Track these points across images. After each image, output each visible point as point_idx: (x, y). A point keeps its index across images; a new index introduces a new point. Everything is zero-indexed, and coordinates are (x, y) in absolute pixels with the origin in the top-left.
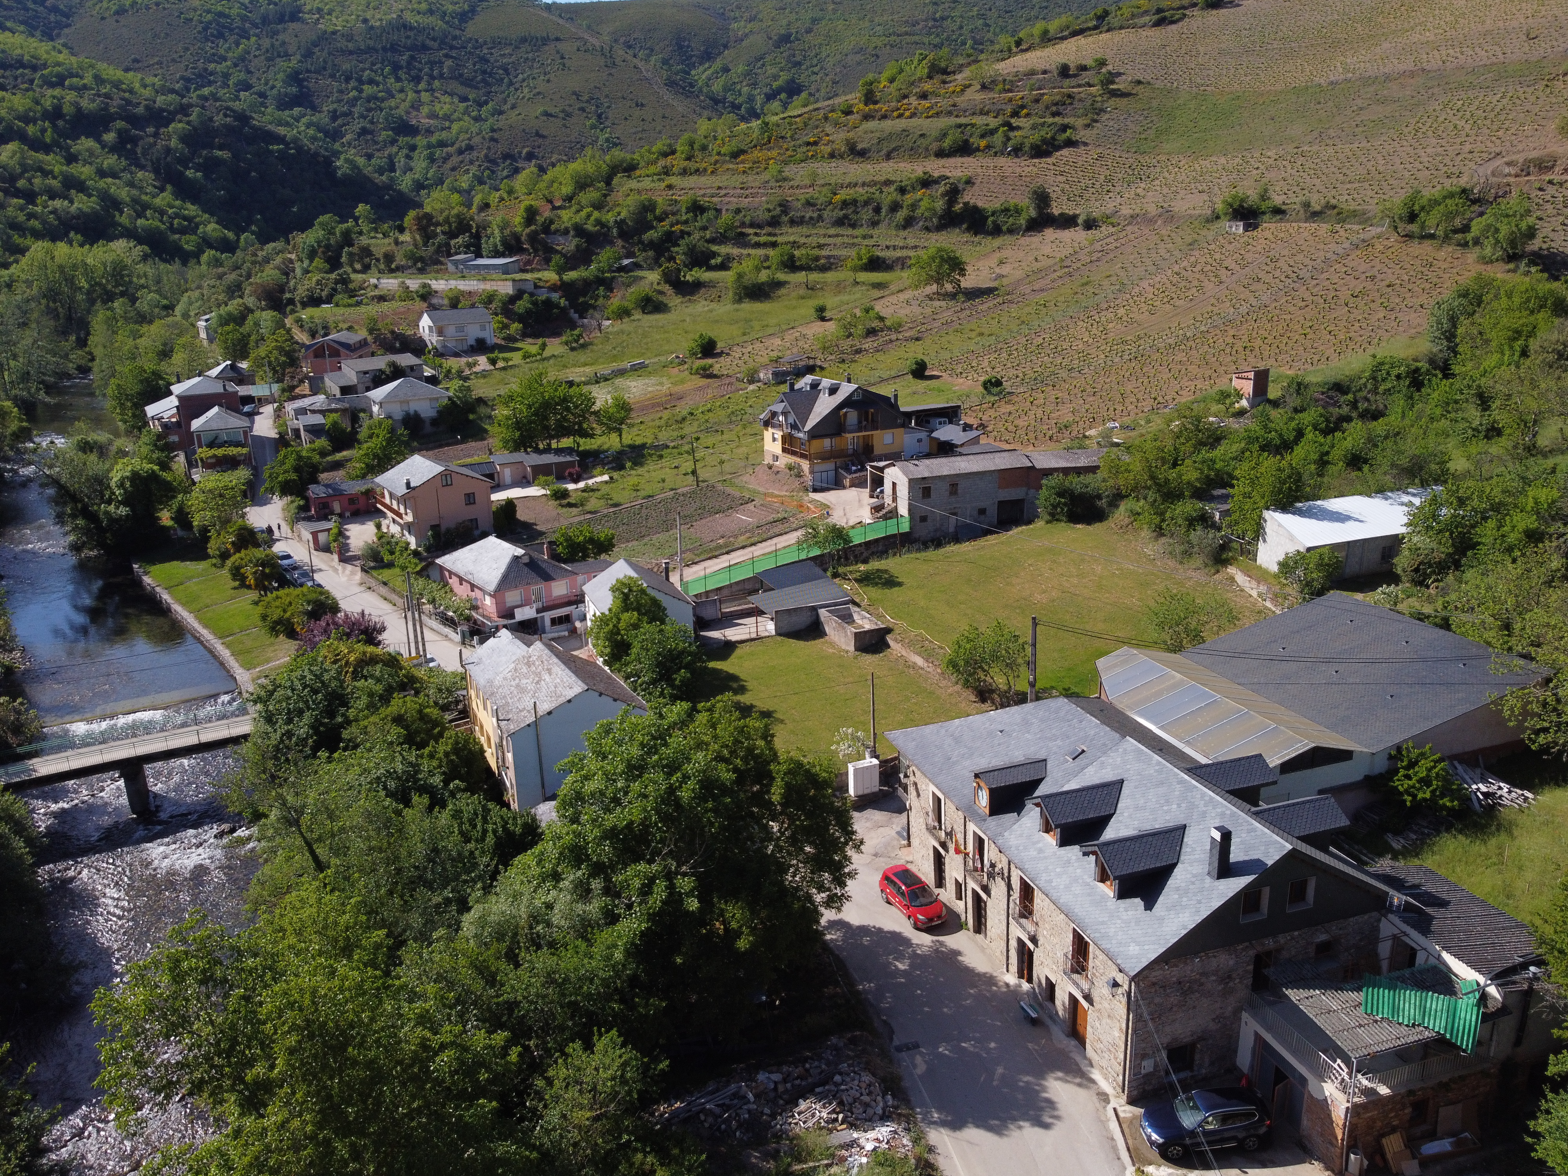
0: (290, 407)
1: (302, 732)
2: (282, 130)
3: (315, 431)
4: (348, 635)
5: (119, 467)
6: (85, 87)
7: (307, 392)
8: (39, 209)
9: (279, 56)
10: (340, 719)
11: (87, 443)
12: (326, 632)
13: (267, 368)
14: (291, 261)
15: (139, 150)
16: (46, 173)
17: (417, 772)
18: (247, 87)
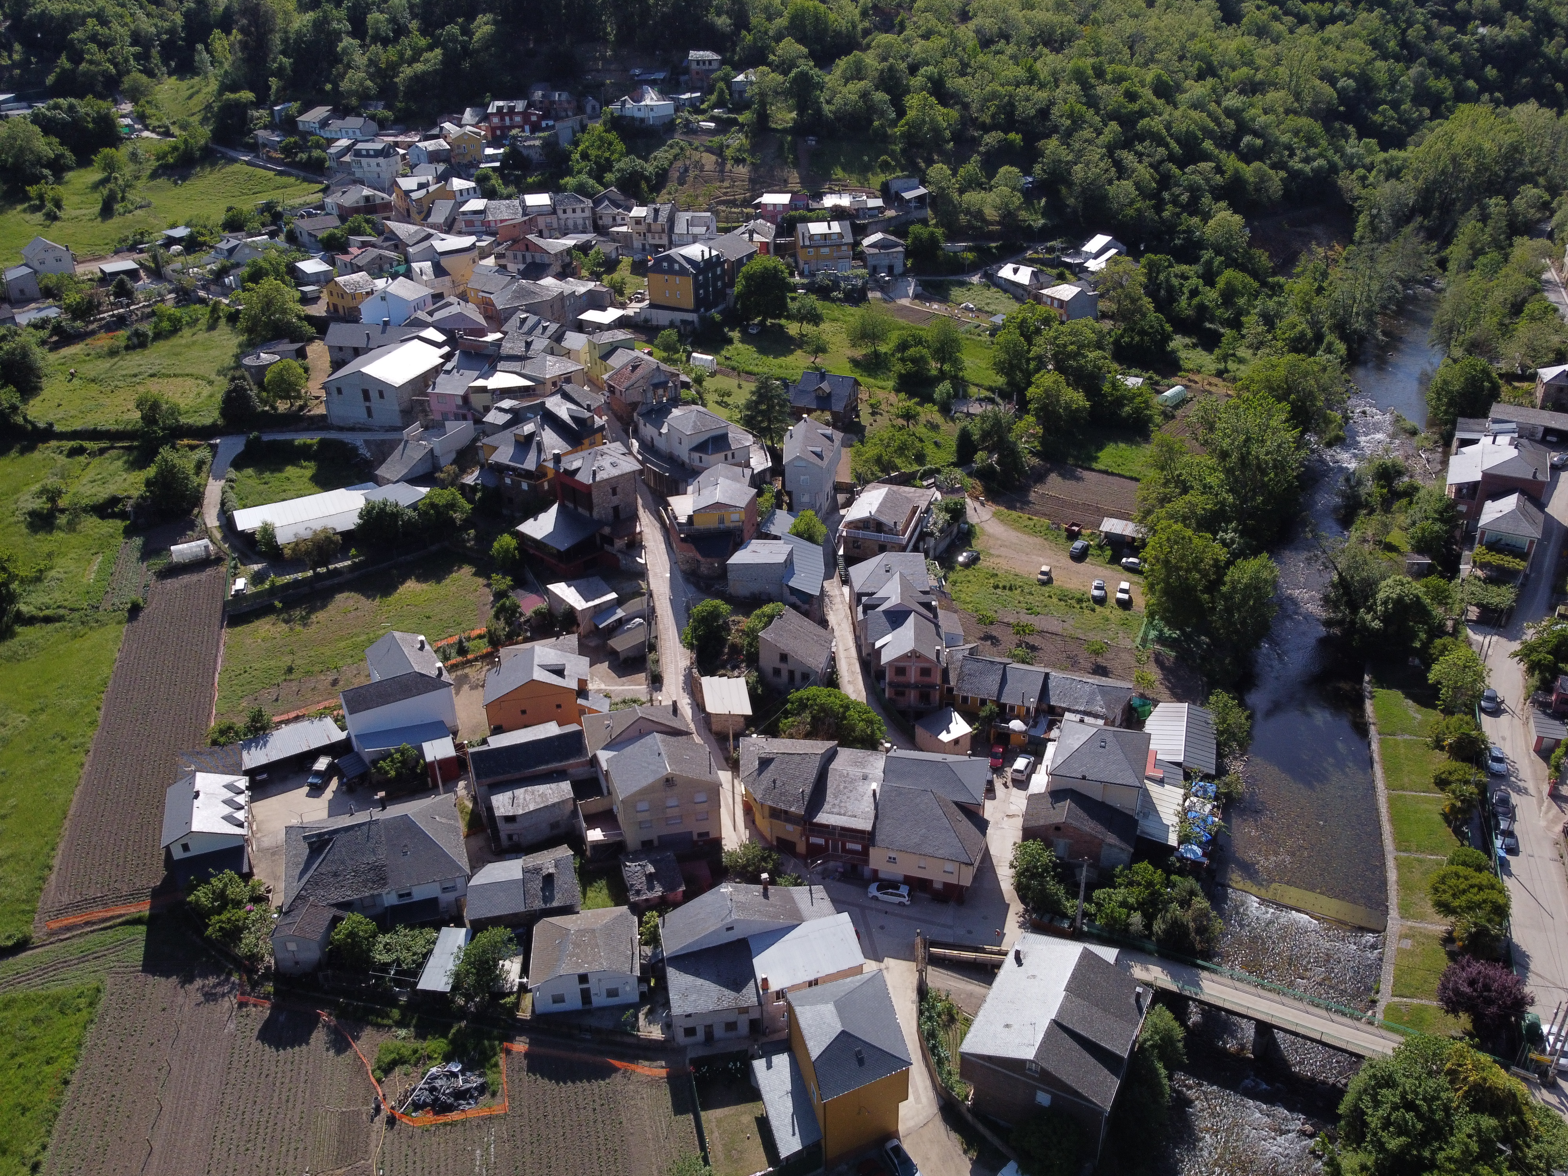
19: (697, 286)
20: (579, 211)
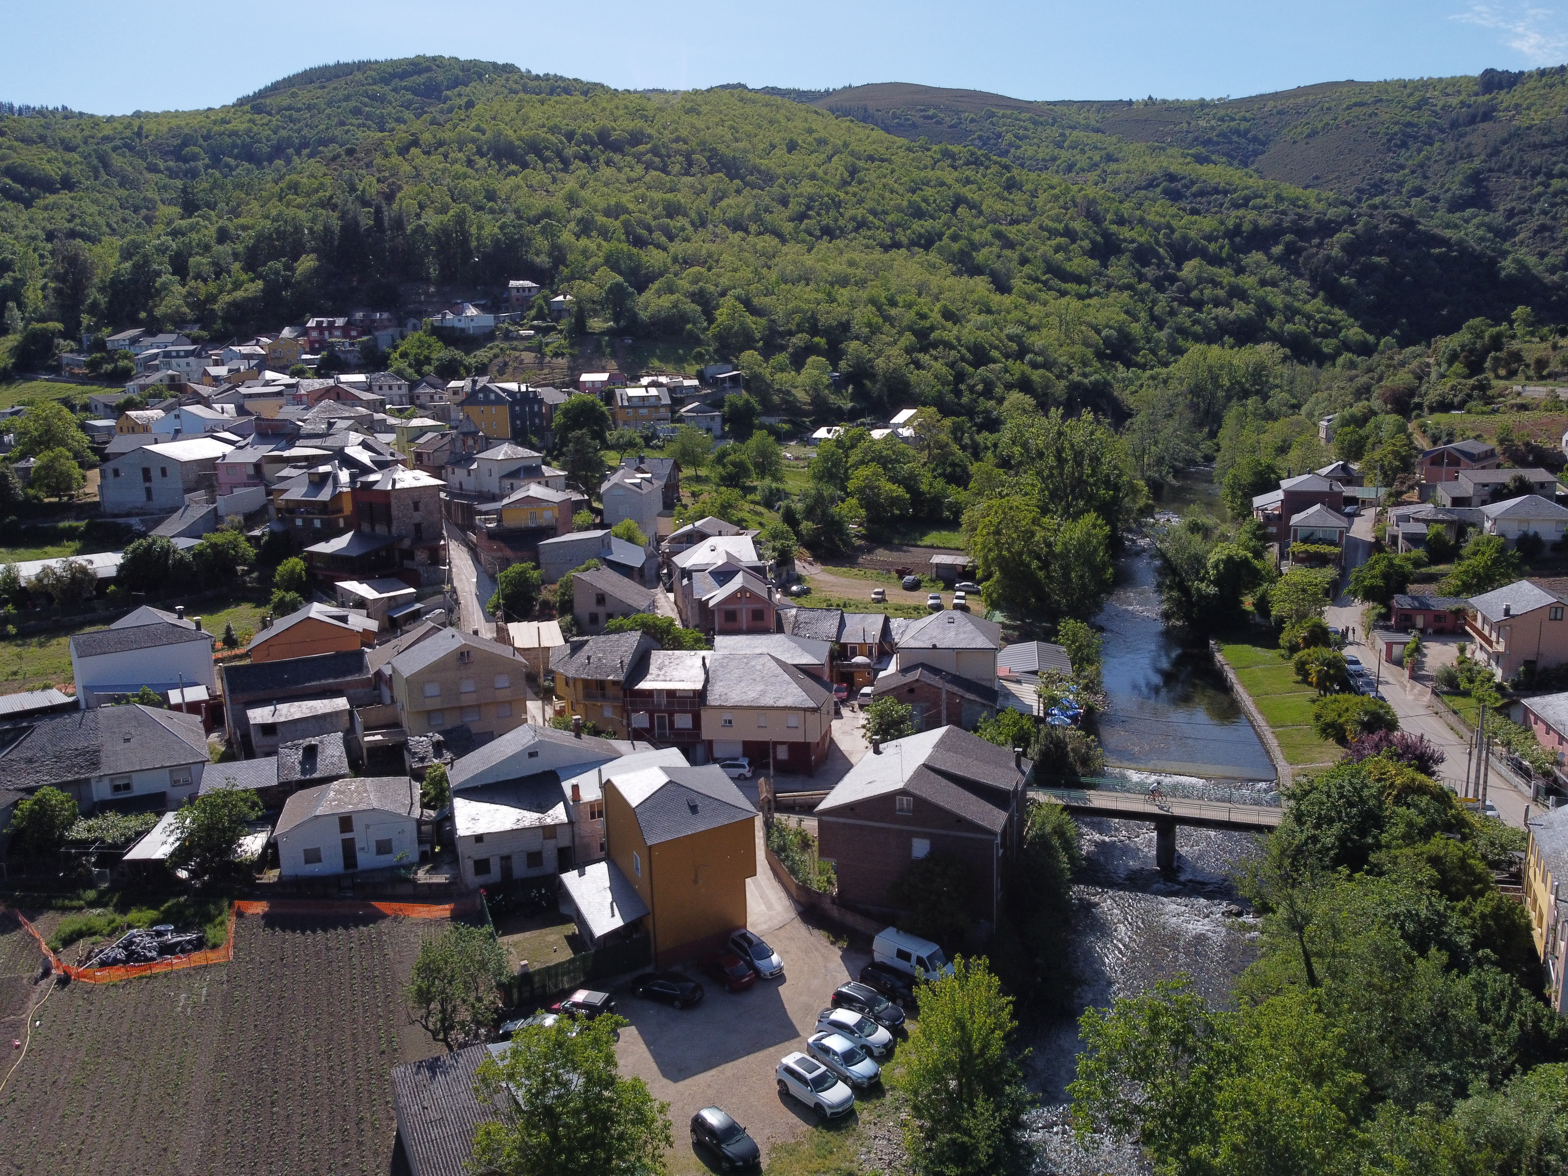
0: (1393, 513)
1: (1329, 841)
2: (1448, 233)
3: (1414, 540)
4: (1400, 757)
5: (1217, 549)
6: (1266, 206)
7: (1415, 499)
8: (1203, 316)
9: (1461, 158)
10: (1370, 840)
11: (1196, 524)
12: (1377, 748)
13: (1378, 472)
14: (1428, 365)
15: (1301, 260)
16: (1216, 284)
17: (1444, 924)
18: (1419, 192)
19: (514, 417)
20: (395, 388)
